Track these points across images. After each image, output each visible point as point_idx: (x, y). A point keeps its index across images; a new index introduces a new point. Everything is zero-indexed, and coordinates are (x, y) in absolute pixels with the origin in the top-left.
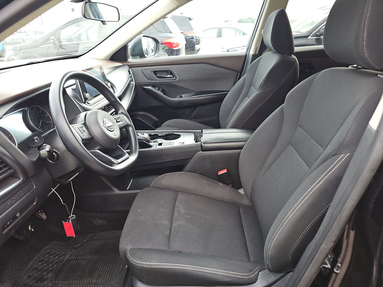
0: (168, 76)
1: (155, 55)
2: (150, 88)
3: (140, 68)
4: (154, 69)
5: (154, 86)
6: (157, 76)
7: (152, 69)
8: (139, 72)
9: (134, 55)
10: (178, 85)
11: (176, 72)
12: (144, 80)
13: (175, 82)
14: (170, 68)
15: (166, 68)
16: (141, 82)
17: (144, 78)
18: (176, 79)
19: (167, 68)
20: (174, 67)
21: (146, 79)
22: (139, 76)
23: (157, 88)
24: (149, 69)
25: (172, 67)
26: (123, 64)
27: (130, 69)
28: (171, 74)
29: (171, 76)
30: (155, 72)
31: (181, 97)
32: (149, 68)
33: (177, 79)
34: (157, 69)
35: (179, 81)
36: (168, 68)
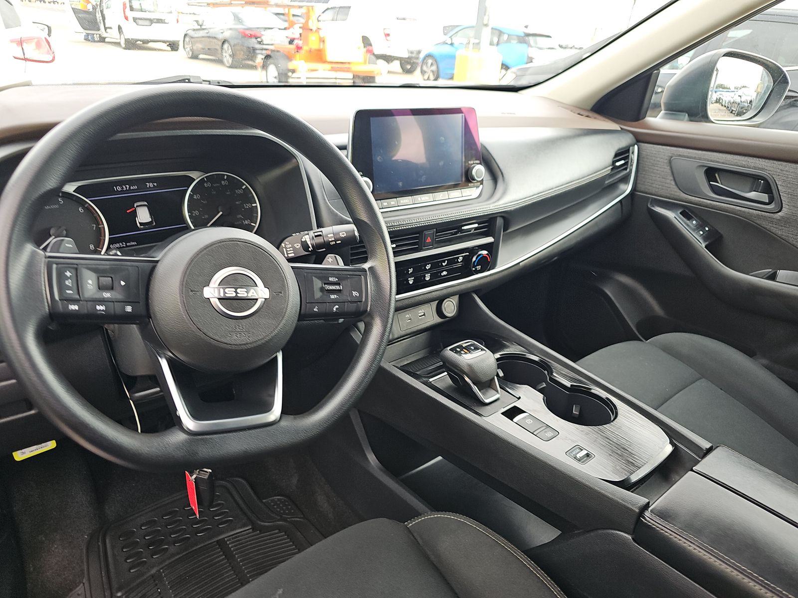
0: (752, 195)
1: (754, 119)
2: (670, 214)
3: (668, 148)
4: (711, 161)
5: (687, 214)
6: (711, 186)
7: (705, 160)
8: (658, 159)
9: (674, 109)
10: (780, 233)
11: (790, 188)
12: (664, 188)
13: (771, 221)
14: (772, 169)
15: (755, 168)
16: (654, 192)
17: (668, 181)
18: (780, 211)
19: (759, 169)
20: (786, 169)
21: (671, 186)
22: (655, 171)
23: (694, 222)
24: (695, 158)
25: (781, 167)
26: (621, 128)
27: (636, 147)
28: (767, 188)
29: (765, 197)
30: (711, 173)
31: (773, 277)
32: (694, 156)
33: (780, 214)
34: (723, 163)
35: (786, 221)
36: (762, 169)
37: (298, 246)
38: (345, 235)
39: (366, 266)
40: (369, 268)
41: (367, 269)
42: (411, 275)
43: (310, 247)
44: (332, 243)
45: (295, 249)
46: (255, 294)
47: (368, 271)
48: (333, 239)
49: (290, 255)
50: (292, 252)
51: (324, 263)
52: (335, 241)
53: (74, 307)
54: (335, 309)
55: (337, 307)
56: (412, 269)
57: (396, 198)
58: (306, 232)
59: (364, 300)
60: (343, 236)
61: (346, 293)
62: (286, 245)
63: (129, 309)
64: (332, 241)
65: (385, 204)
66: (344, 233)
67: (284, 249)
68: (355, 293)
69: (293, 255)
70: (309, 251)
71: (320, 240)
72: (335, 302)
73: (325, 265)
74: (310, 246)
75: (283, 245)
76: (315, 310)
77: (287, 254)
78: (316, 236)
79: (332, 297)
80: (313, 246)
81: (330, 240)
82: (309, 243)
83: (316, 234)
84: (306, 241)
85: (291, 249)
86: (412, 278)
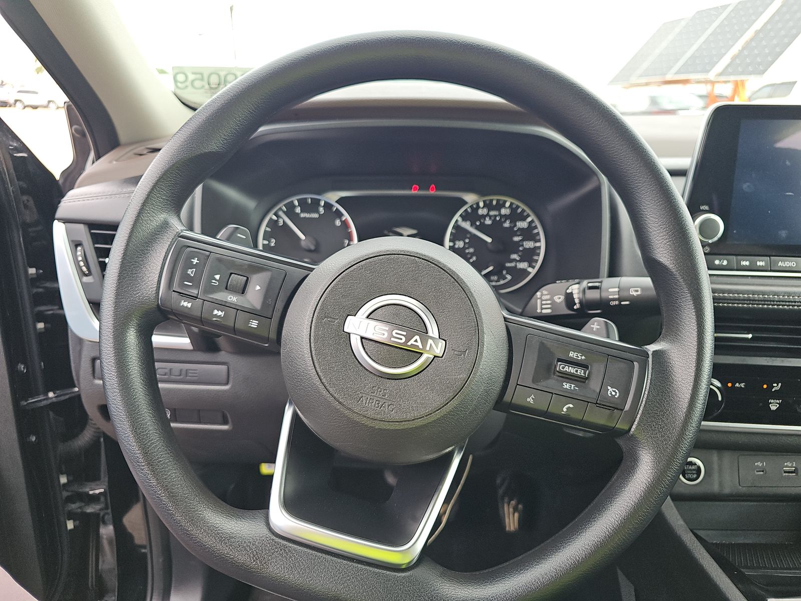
37: (560, 299)
38: (639, 293)
39: (652, 348)
40: (654, 352)
41: (650, 353)
42: (776, 395)
43: (575, 304)
44: (613, 303)
45: (553, 303)
46: (419, 344)
47: (651, 356)
48: (617, 296)
49: (544, 311)
50: (549, 306)
51: (584, 329)
52: (620, 300)
53: (186, 304)
54: (565, 409)
55: (571, 406)
56: (780, 384)
57: (770, 256)
58: (577, 281)
59: (627, 407)
60: (635, 294)
61: (595, 385)
62: (542, 295)
63: (254, 324)
64: (614, 300)
65: (745, 263)
66: (639, 289)
67: (539, 301)
68: (611, 391)
69: (549, 311)
70: (573, 310)
71: (593, 295)
72: (569, 397)
73: (585, 332)
74: (577, 301)
75: (538, 294)
76: (528, 400)
77: (542, 309)
78: (590, 288)
79: (567, 386)
80: (581, 303)
81: (611, 297)
82: (575, 296)
83: (590, 285)
84: (571, 294)
85: (549, 302)
86: (778, 401)
